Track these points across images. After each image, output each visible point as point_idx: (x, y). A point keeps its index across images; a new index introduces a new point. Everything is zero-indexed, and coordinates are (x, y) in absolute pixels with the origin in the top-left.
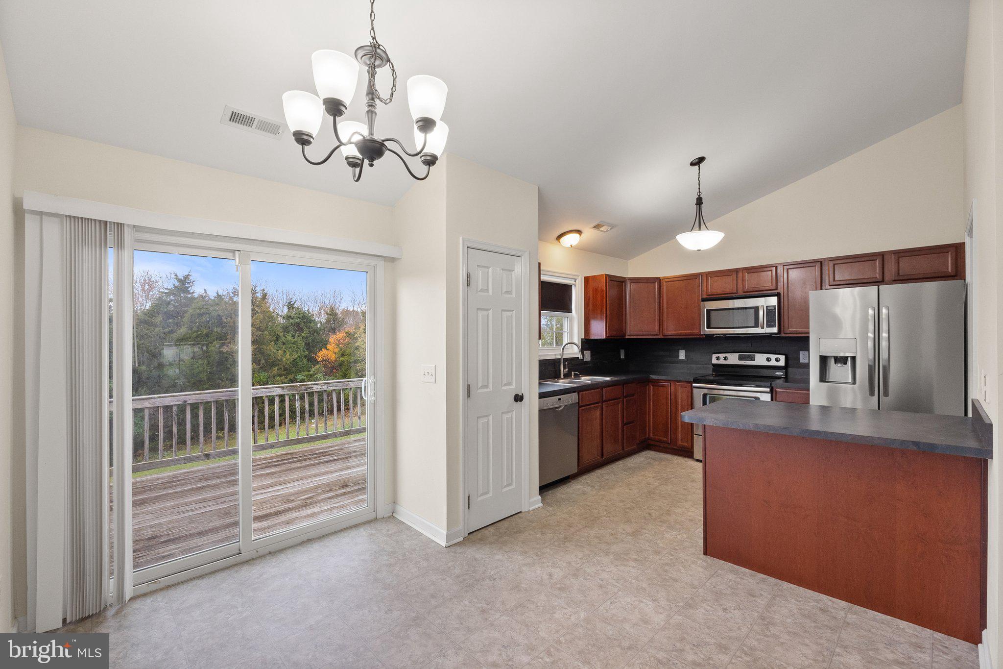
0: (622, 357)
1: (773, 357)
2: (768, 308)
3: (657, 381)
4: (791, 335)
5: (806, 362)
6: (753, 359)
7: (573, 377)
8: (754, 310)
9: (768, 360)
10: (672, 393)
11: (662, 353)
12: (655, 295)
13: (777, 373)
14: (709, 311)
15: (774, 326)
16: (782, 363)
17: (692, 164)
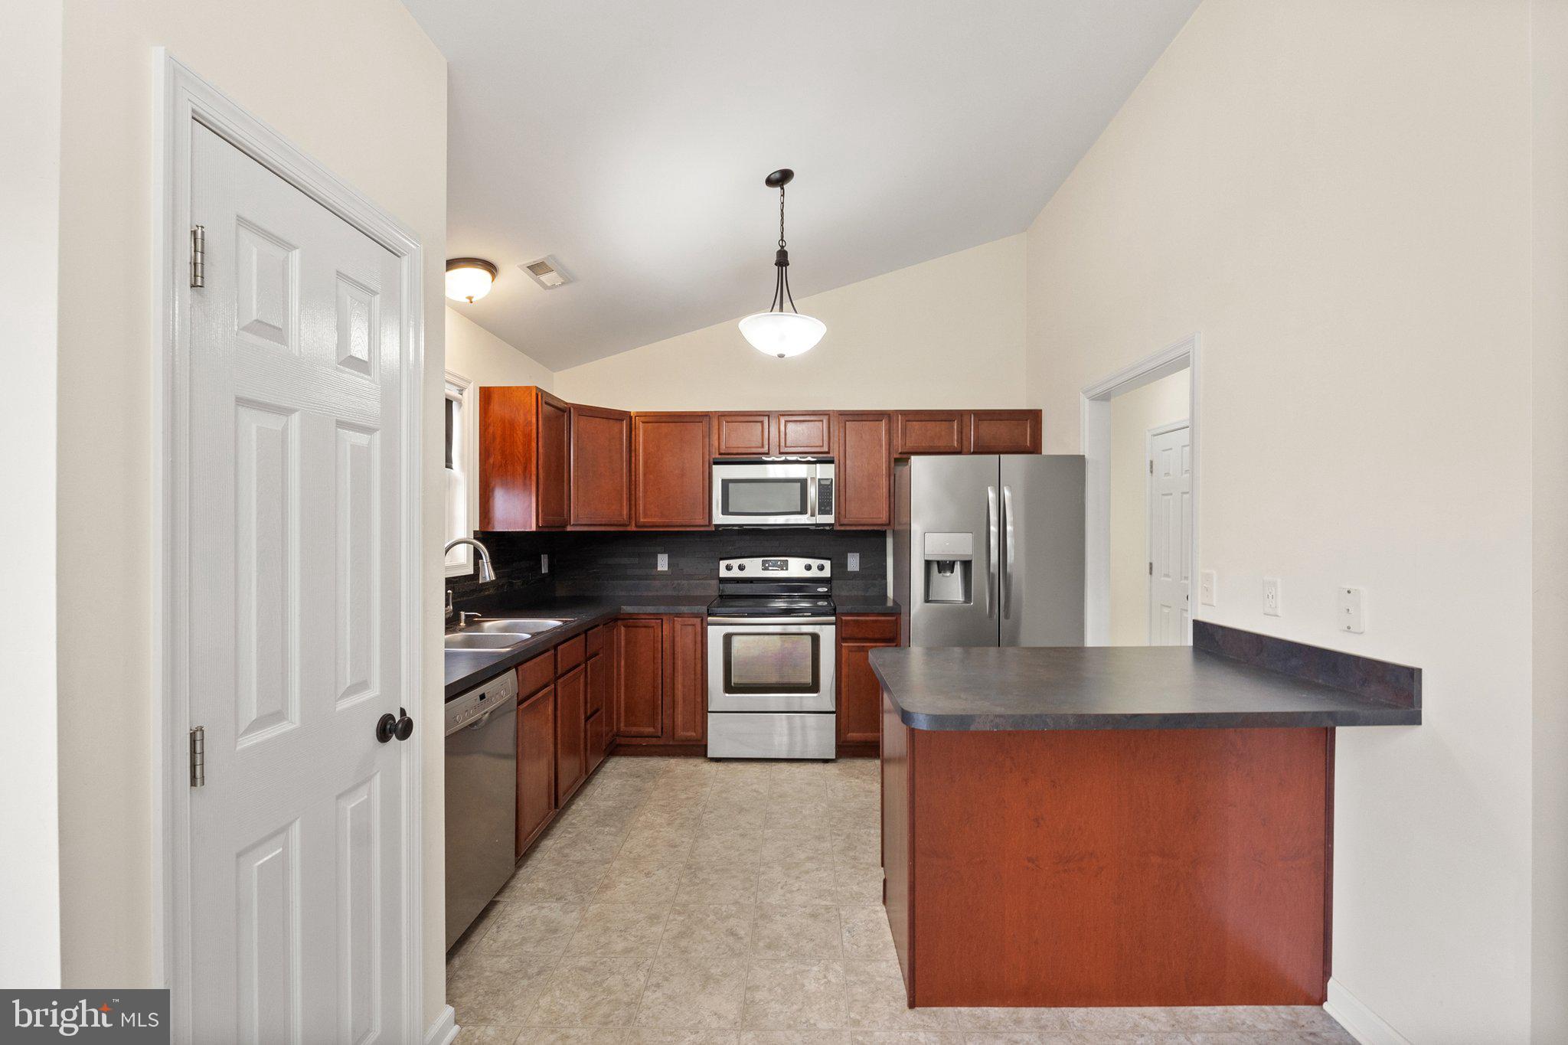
0: (544, 570)
1: (815, 563)
2: (823, 482)
3: (631, 616)
4: (848, 528)
5: (855, 570)
6: (784, 566)
7: (462, 624)
8: (799, 484)
9: (808, 568)
10: (664, 636)
11: (625, 561)
12: (622, 445)
13: (820, 590)
14: (726, 483)
15: (829, 512)
16: (827, 573)
17: (770, 182)
